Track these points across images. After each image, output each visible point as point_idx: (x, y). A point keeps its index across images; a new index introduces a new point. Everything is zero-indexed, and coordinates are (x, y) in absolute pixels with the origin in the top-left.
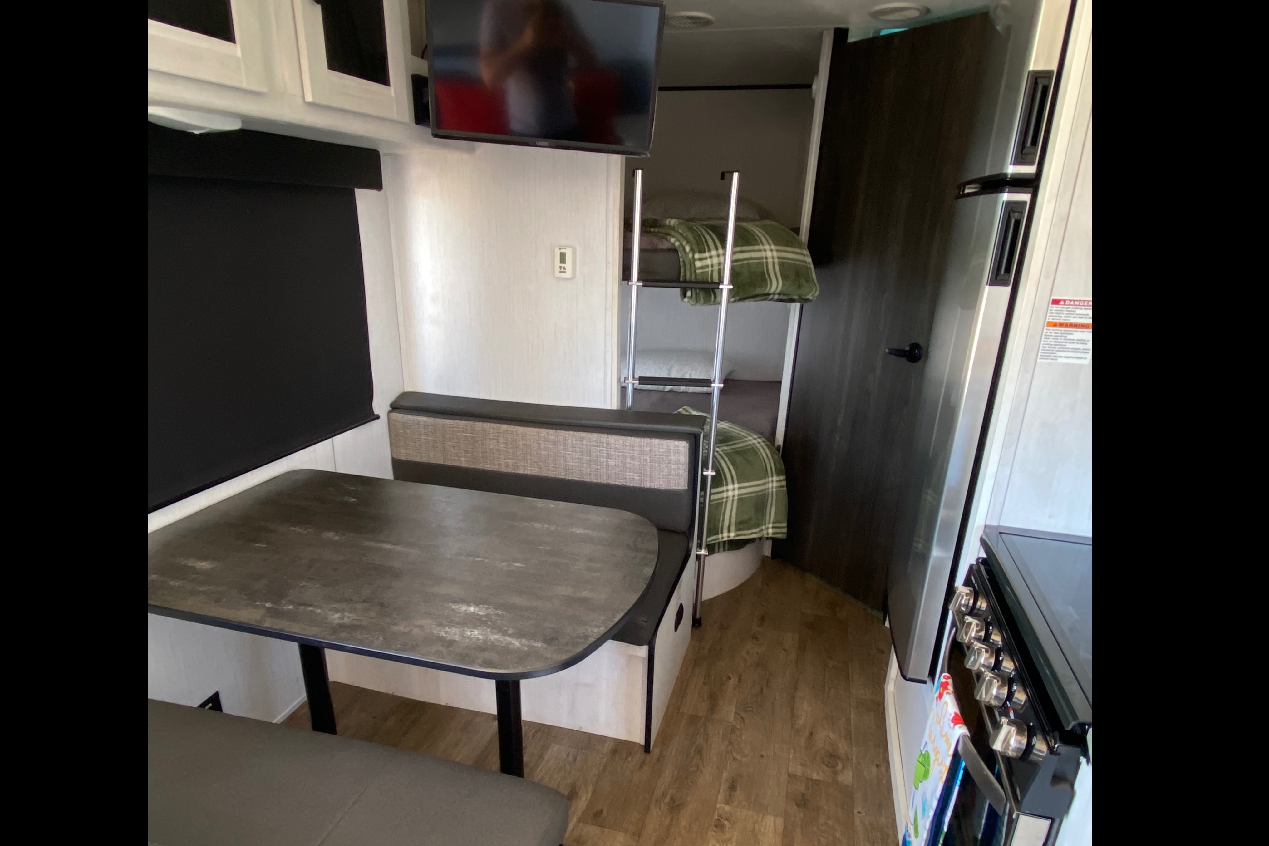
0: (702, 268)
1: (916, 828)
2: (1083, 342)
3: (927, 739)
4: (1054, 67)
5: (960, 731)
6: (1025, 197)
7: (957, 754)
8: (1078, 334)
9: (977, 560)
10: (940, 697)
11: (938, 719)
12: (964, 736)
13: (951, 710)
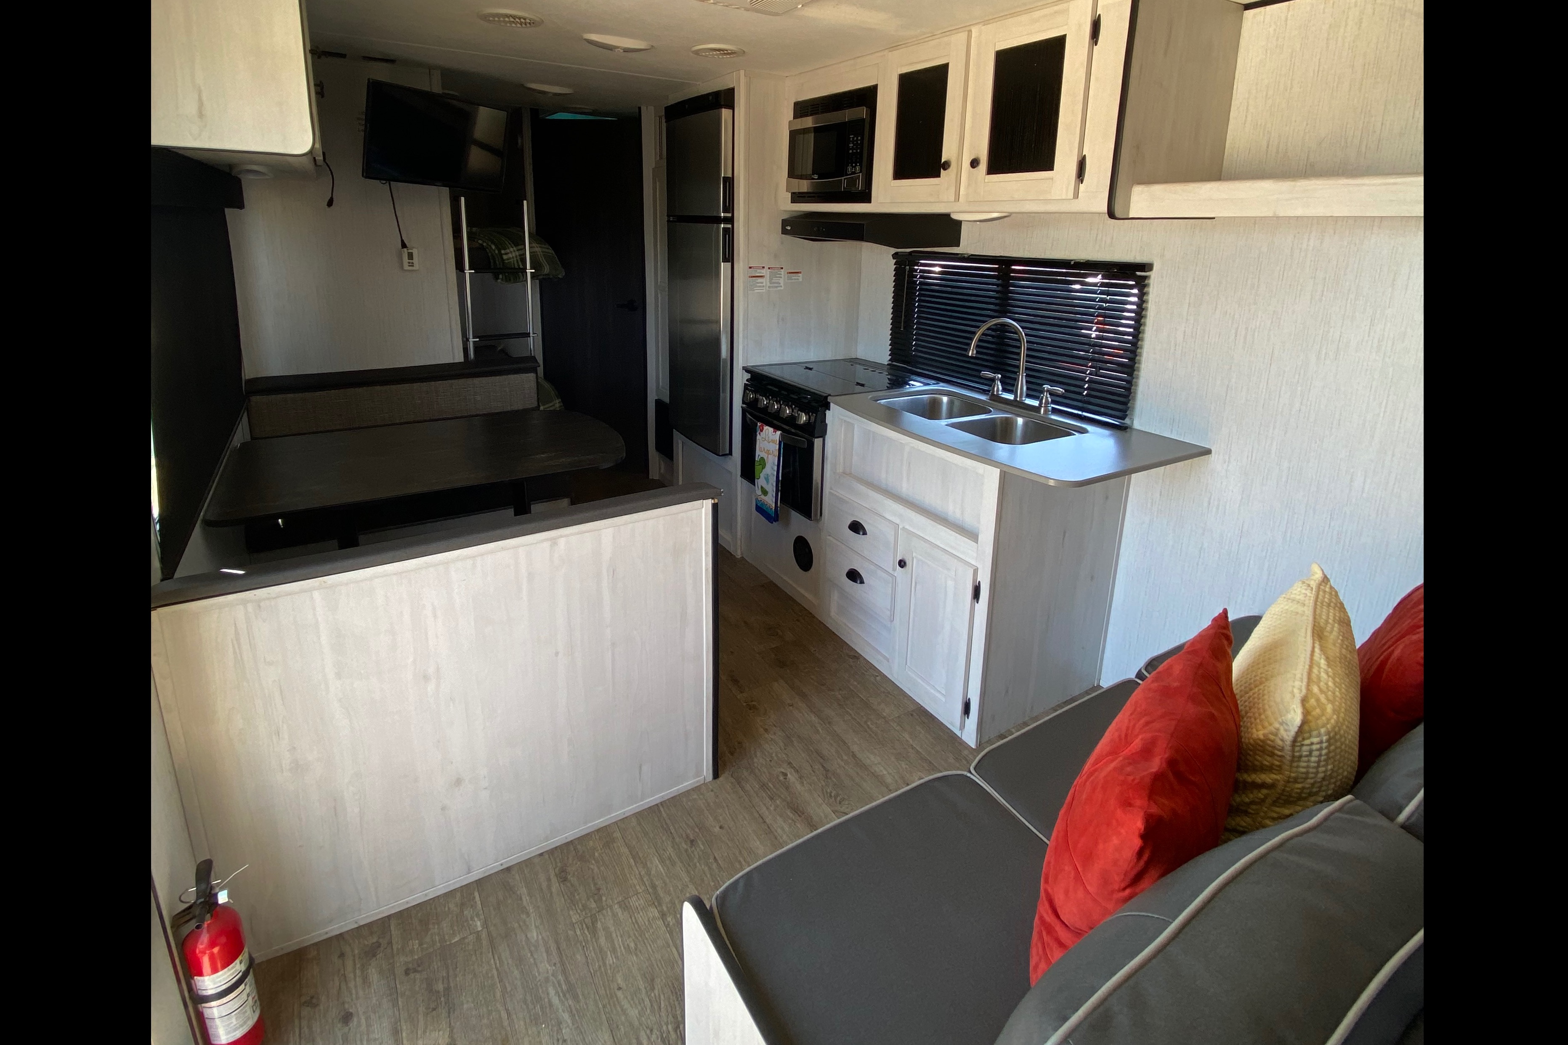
0: (508, 259)
1: (765, 492)
2: (762, 283)
3: (759, 454)
4: (731, 176)
5: (779, 433)
6: (729, 226)
7: (780, 442)
8: (760, 280)
9: (747, 380)
10: (762, 431)
11: (763, 439)
12: (781, 434)
13: (771, 430)
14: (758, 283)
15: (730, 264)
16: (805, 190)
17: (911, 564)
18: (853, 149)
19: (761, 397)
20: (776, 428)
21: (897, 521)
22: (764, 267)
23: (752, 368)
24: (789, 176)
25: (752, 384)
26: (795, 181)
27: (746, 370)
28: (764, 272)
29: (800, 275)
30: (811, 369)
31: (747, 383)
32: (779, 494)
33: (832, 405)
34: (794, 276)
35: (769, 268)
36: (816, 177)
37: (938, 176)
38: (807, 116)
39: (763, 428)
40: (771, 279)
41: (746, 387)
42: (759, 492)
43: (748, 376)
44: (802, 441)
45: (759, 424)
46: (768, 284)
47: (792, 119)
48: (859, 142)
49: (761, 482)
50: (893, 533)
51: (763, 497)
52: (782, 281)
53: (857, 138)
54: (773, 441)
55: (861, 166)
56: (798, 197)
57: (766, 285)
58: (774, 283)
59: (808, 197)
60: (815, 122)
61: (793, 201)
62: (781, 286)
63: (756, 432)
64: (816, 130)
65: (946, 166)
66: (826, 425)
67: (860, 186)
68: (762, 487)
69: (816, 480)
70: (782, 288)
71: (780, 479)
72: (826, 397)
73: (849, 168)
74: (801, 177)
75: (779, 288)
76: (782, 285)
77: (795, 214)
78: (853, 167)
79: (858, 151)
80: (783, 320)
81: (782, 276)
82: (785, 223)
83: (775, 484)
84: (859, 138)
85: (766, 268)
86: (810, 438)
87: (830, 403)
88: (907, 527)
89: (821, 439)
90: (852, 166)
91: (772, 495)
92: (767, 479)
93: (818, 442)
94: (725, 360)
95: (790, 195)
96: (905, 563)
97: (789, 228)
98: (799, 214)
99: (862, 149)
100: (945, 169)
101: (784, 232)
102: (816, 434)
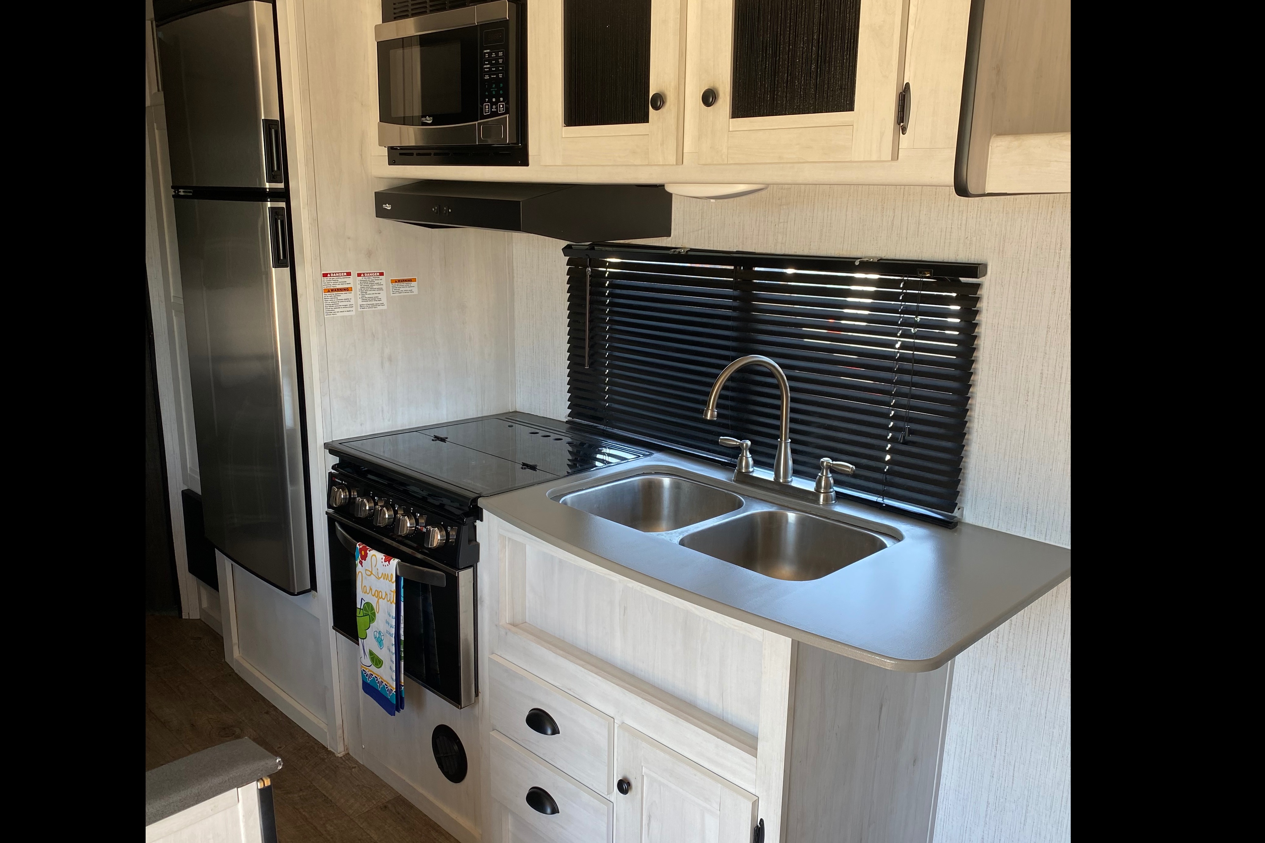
1: (377, 662)
2: (347, 300)
3: (362, 596)
4: (277, 118)
5: (395, 562)
6: (283, 205)
7: (397, 578)
8: (343, 295)
9: (333, 468)
10: (364, 557)
11: (369, 573)
12: (398, 563)
13: (380, 556)
14: (342, 300)
15: (287, 271)
16: (412, 143)
17: (640, 785)
18: (490, 72)
19: (359, 499)
20: (390, 553)
21: (610, 711)
22: (349, 274)
23: (340, 447)
24: (381, 120)
25: (341, 474)
26: (395, 128)
27: (332, 449)
28: (350, 282)
29: (413, 284)
30: (443, 440)
31: (333, 471)
32: (402, 663)
33: (485, 512)
34: (404, 287)
35: (359, 275)
36: (429, 120)
37: (645, 119)
38: (406, 16)
39: (366, 555)
40: (363, 293)
41: (332, 480)
42: (367, 661)
43: (335, 460)
44: (437, 577)
45: (359, 546)
46: (360, 302)
47: (380, 22)
48: (501, 61)
49: (369, 643)
50: (606, 733)
51: (373, 668)
52: (383, 296)
53: (497, 54)
54: (386, 577)
55: (506, 100)
56: (401, 154)
57: (356, 302)
58: (371, 299)
59: (418, 154)
60: (420, 27)
61: (392, 161)
62: (382, 304)
63: (355, 560)
64: (425, 41)
65: (659, 101)
66: (478, 546)
67: (508, 137)
68: (371, 653)
69: (466, 640)
70: (385, 307)
71: (402, 638)
72: (475, 500)
73: (487, 107)
74: (404, 121)
75: (379, 308)
76: (384, 300)
77: (397, 183)
78: (492, 104)
79: (500, 76)
80: (390, 359)
81: (384, 287)
82: (380, 198)
83: (393, 649)
84: (501, 54)
85: (354, 274)
86: (451, 570)
87: (482, 509)
88: (630, 722)
89: (471, 570)
90: (490, 101)
91: (391, 668)
92: (380, 641)
93: (464, 576)
94: (293, 430)
95: (385, 151)
96: (629, 784)
97: (388, 207)
98: (407, 183)
99: (506, 72)
100: (656, 108)
101: (380, 213)
102: (461, 563)
